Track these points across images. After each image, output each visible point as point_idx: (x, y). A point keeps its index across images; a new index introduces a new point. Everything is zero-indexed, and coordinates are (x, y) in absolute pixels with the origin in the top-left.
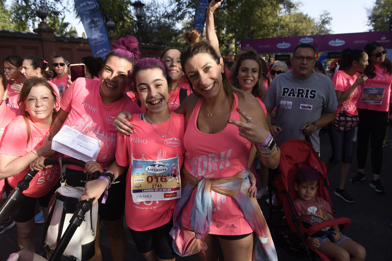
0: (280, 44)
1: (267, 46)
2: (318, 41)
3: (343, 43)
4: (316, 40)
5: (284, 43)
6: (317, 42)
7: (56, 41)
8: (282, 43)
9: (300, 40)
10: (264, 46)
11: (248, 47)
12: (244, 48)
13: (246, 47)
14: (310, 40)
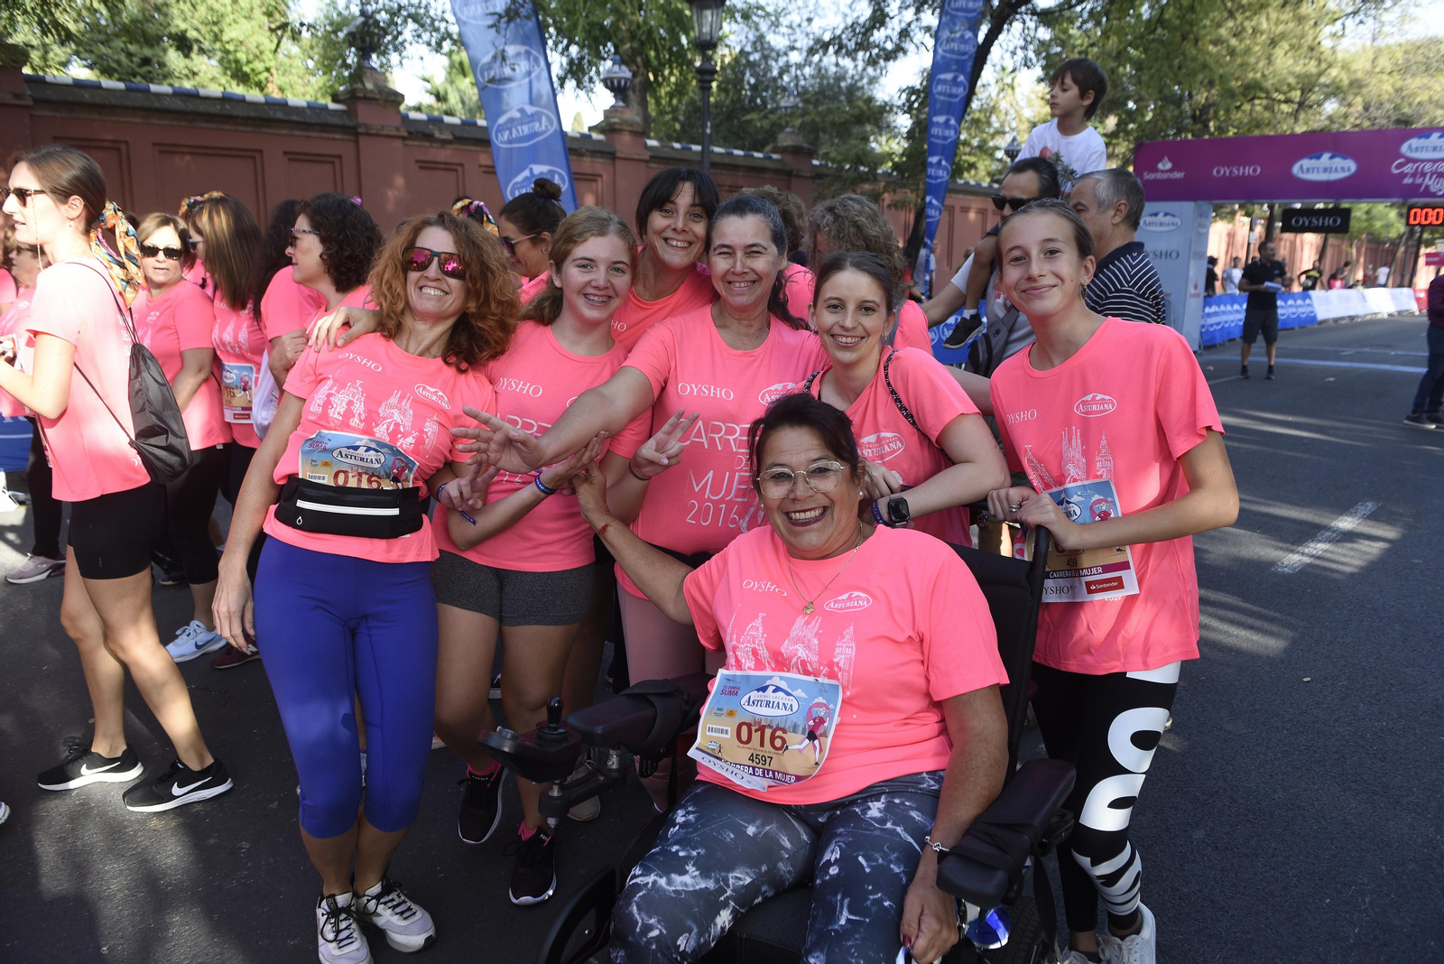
0: (1306, 163)
1: (1249, 171)
5: (1326, 156)
7: (406, 134)
8: (1318, 157)
9: (1404, 148)
10: (1235, 170)
11: (1162, 172)
12: (1148, 176)
13: (1156, 170)
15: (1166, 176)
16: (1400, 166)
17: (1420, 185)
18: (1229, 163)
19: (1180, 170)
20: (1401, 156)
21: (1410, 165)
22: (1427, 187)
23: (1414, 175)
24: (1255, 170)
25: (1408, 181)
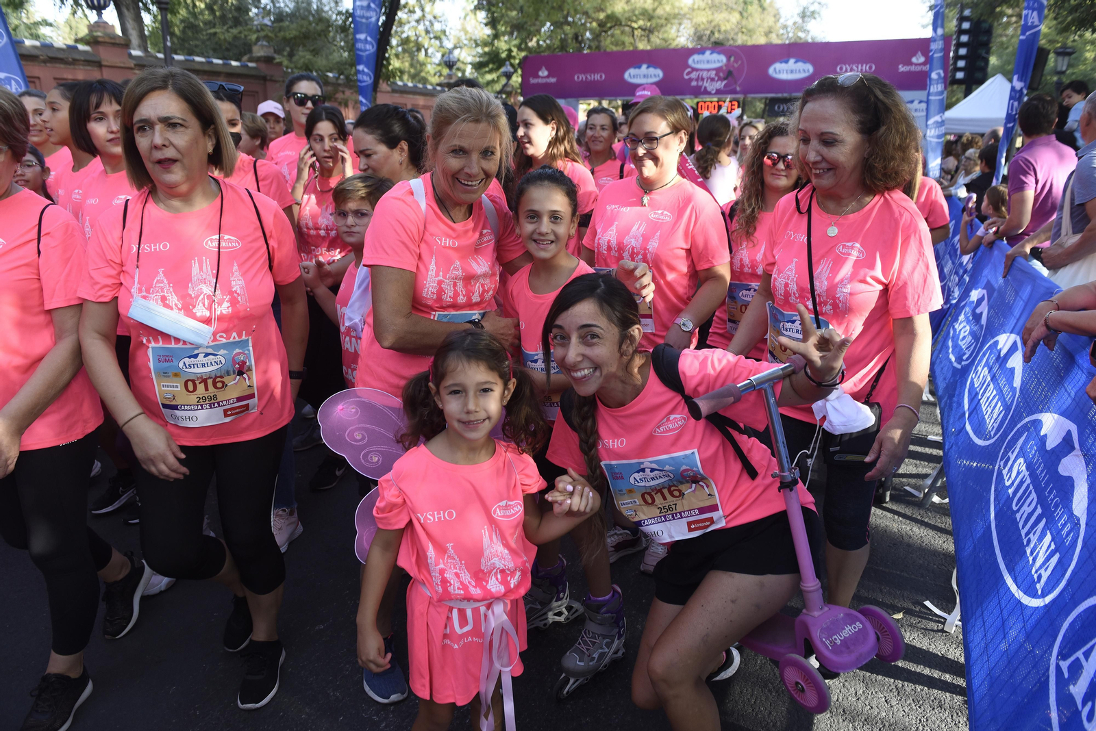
0: (632, 71)
1: (597, 77)
2: (740, 62)
3: (808, 71)
4: (732, 59)
5: (644, 66)
6: (736, 65)
8: (639, 67)
9: (690, 61)
10: (589, 77)
11: (542, 77)
12: (533, 81)
13: (537, 76)
14: (718, 60)
15: (544, 81)
16: (689, 73)
17: (701, 87)
18: (585, 72)
19: (553, 77)
20: (688, 66)
21: (694, 73)
22: (705, 88)
23: (697, 80)
24: (601, 77)
25: (694, 83)
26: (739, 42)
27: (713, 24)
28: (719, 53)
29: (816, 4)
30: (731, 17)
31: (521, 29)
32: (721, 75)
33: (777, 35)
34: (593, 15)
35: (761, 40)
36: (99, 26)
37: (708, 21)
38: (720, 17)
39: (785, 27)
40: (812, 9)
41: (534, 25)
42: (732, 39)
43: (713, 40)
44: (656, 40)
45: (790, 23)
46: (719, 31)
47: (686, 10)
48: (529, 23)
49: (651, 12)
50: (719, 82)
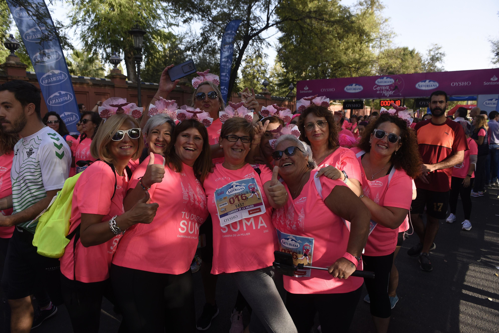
0: (348, 87)
2: (401, 82)
4: (397, 81)
6: (399, 84)
9: (376, 82)
11: (306, 90)
12: (301, 92)
13: (304, 90)
14: (390, 81)
15: (307, 92)
16: (375, 88)
20: (376, 84)
21: (379, 87)
22: (384, 94)
23: (380, 90)
24: (333, 90)
25: (378, 92)
26: (401, 72)
27: (388, 65)
28: (391, 78)
29: (439, 54)
30: (397, 61)
31: (298, 69)
32: (392, 88)
33: (420, 69)
34: (331, 62)
35: (412, 71)
36: (115, 71)
37: (385, 63)
38: (391, 61)
39: (424, 65)
40: (437, 56)
41: (303, 67)
42: (398, 71)
43: (388, 71)
44: (361, 72)
45: (426, 63)
46: (391, 68)
47: (375, 59)
48: (301, 66)
49: (358, 60)
50: (391, 91)
